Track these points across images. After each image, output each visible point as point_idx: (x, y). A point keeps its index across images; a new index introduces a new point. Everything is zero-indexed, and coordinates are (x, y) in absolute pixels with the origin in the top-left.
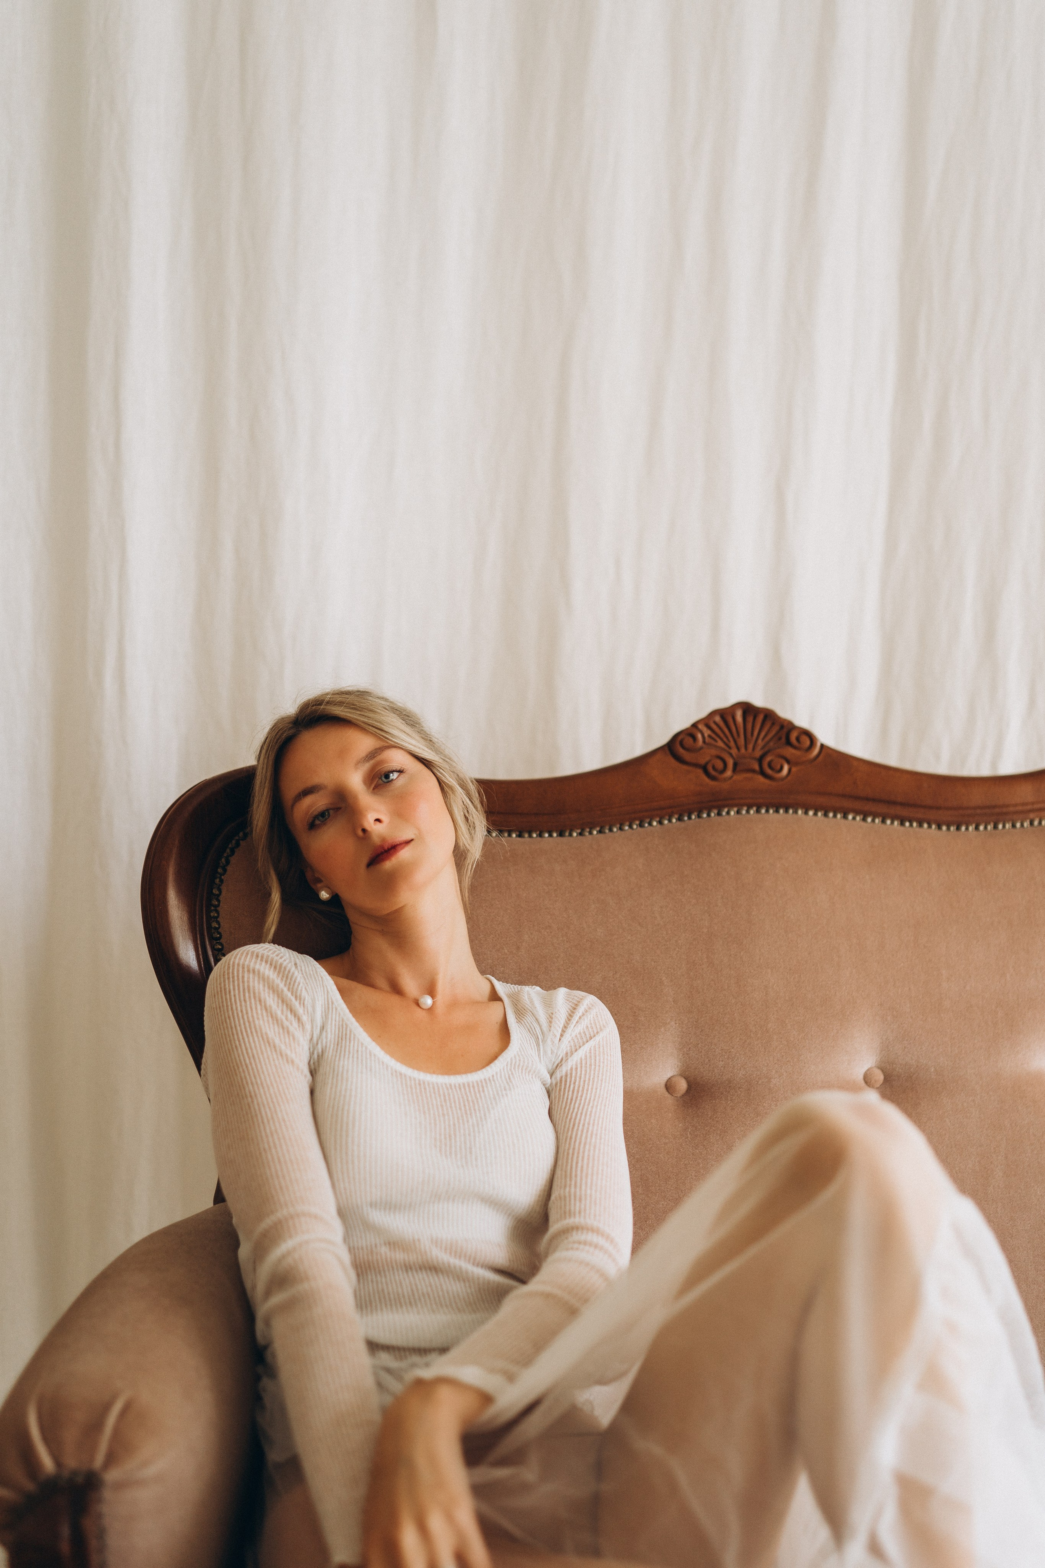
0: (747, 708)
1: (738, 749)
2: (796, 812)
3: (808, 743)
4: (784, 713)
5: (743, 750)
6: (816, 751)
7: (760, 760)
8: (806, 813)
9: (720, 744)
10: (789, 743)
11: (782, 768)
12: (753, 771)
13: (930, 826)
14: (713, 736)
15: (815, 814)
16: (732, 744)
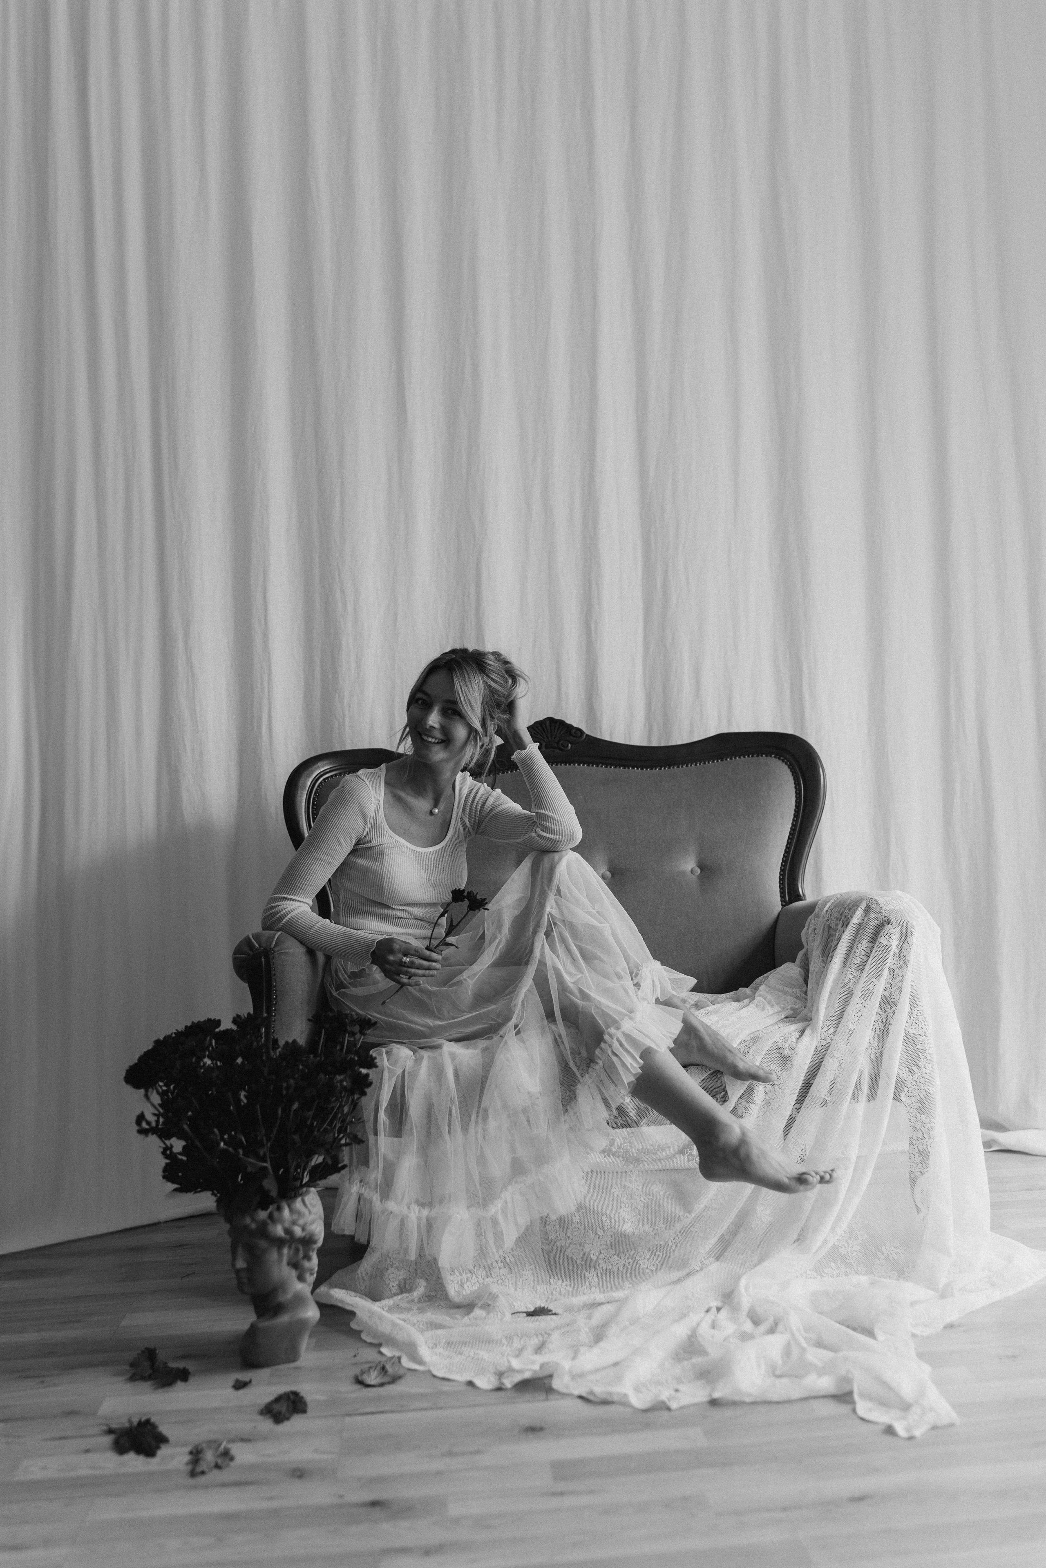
0: (551, 720)
1: (548, 738)
2: (574, 765)
3: (580, 733)
4: (568, 722)
5: (550, 738)
6: (584, 737)
7: (558, 743)
8: (579, 765)
9: (539, 736)
10: (571, 735)
11: (568, 746)
12: (555, 748)
13: (638, 769)
14: (536, 733)
15: (584, 765)
16: (545, 736)
